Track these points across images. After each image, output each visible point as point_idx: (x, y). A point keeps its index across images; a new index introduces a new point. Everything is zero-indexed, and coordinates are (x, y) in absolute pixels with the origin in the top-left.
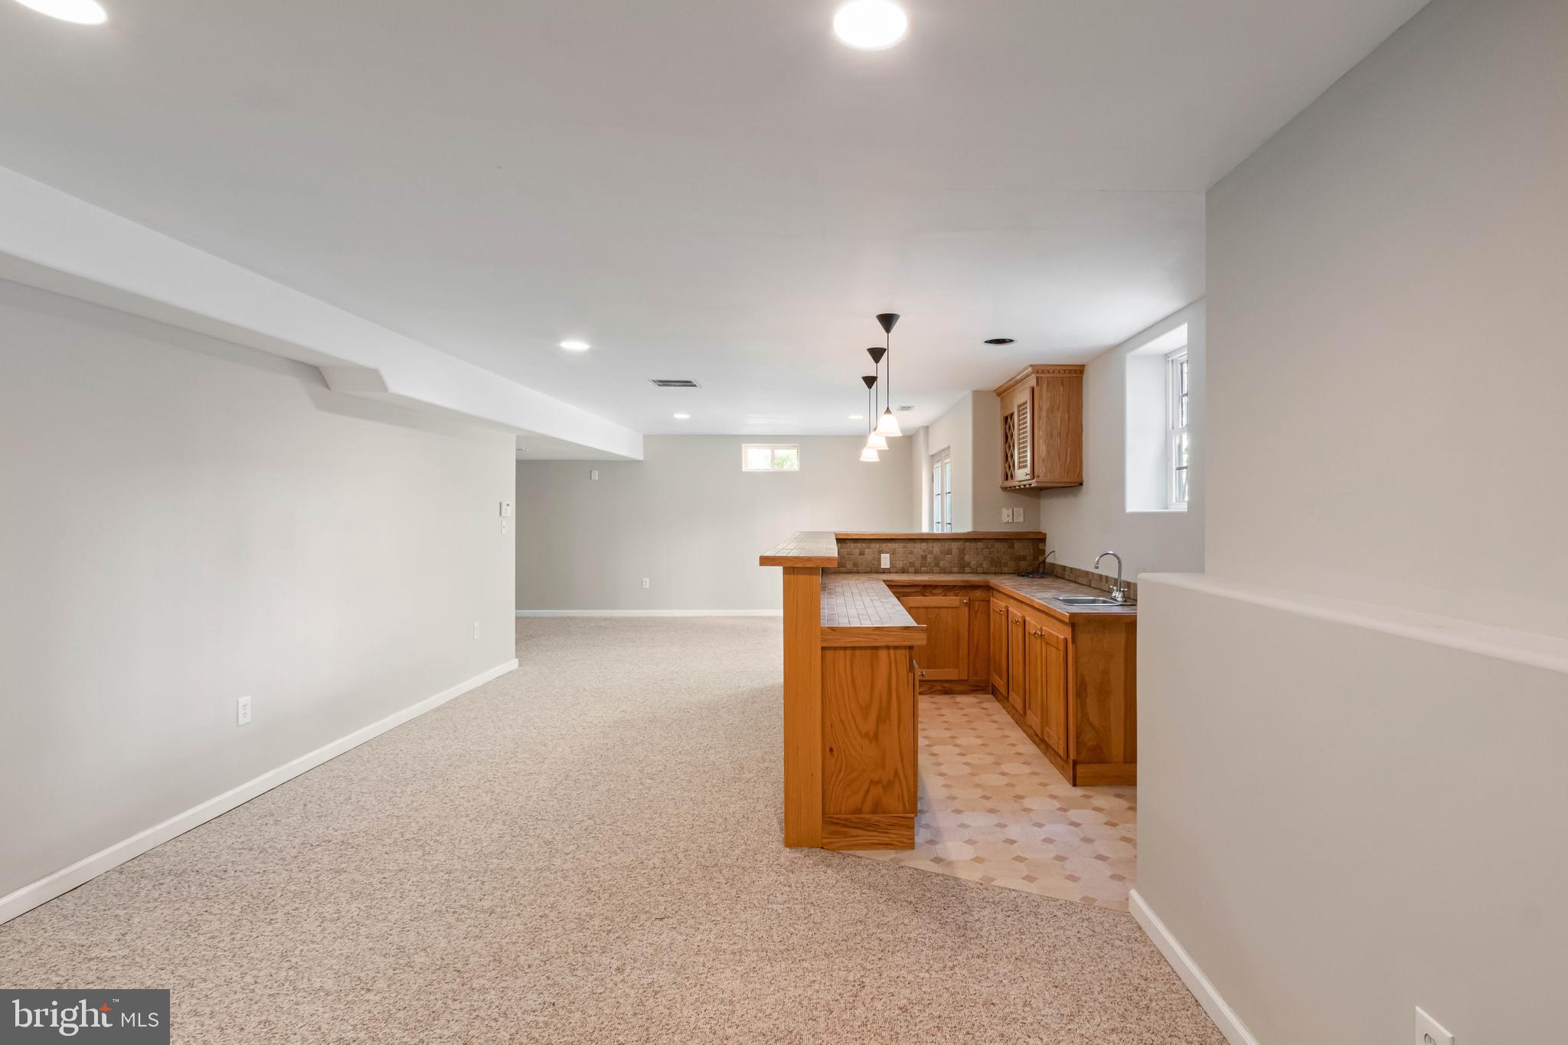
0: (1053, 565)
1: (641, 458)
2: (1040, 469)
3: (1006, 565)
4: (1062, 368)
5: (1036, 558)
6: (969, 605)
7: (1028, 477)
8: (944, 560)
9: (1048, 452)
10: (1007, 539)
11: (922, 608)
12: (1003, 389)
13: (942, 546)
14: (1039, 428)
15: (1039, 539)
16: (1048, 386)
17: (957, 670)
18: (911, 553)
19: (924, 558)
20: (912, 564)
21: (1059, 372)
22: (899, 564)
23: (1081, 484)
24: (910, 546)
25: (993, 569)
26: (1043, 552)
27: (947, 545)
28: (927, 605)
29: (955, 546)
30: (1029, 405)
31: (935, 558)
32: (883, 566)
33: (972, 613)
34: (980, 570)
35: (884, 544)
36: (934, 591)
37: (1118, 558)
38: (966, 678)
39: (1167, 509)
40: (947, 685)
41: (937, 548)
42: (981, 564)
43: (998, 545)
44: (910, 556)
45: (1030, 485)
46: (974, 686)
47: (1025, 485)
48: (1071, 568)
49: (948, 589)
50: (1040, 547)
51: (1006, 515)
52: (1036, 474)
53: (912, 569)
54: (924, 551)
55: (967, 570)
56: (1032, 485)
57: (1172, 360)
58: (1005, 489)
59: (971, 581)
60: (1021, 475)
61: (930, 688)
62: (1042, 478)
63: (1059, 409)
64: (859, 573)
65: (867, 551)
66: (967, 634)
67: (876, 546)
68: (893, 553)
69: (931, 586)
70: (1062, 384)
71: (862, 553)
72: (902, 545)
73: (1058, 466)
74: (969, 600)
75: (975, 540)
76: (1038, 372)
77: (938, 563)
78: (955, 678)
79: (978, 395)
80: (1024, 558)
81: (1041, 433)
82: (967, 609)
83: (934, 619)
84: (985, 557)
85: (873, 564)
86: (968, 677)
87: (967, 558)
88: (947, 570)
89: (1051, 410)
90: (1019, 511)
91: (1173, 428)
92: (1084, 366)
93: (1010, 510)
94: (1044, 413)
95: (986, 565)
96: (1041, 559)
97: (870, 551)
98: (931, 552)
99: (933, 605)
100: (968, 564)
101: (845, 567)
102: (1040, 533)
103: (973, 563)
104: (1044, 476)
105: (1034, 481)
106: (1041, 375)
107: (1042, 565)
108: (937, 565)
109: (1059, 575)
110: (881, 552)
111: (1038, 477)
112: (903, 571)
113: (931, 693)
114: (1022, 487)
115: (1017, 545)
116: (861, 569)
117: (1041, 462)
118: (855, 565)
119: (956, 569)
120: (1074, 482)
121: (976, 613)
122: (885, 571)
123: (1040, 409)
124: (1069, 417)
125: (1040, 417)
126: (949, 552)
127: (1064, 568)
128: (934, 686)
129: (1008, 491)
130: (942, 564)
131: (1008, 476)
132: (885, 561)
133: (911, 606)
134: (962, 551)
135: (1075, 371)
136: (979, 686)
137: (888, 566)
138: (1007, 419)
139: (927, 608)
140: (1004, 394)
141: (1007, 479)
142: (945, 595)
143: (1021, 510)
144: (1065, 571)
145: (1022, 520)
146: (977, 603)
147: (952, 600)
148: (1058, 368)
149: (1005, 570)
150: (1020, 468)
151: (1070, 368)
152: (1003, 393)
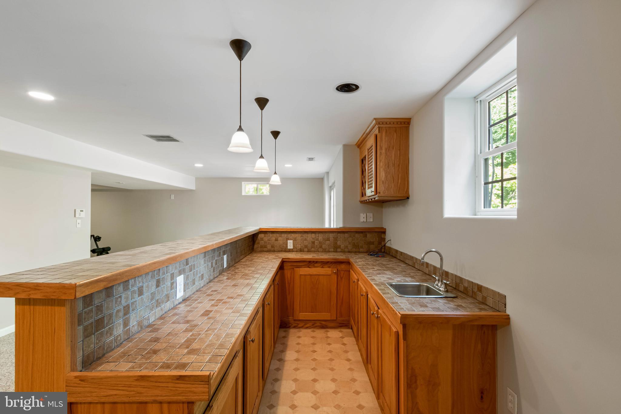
0: (390, 248)
1: (194, 189)
2: (381, 188)
3: (362, 247)
4: (395, 120)
5: (380, 243)
6: (337, 273)
7: (373, 193)
8: (325, 244)
9: (386, 176)
10: (363, 232)
11: (308, 275)
12: (360, 141)
13: (324, 236)
14: (380, 161)
15: (382, 232)
16: (386, 132)
17: (330, 314)
18: (306, 240)
19: (313, 243)
20: (306, 247)
21: (394, 123)
22: (299, 247)
23: (408, 198)
24: (305, 236)
25: (354, 250)
26: (384, 239)
27: (326, 235)
28: (311, 273)
29: (331, 236)
30: (374, 148)
31: (320, 243)
32: (289, 248)
33: (339, 278)
34: (346, 250)
35: (290, 235)
36: (316, 265)
37: (440, 256)
38: (335, 319)
39: (475, 215)
40: (323, 323)
41: (321, 237)
42: (347, 247)
43: (357, 235)
44: (305, 241)
45: (375, 198)
46: (340, 323)
47: (371, 199)
48: (401, 252)
49: (324, 263)
50: (382, 237)
51: (362, 217)
52: (378, 191)
53: (306, 250)
54: (313, 239)
55: (339, 250)
56: (376, 199)
57: (481, 101)
58: (362, 202)
59: (338, 259)
60: (369, 192)
61: (313, 325)
62: (382, 194)
63: (393, 149)
64: (274, 251)
65: (279, 238)
66: (336, 292)
67: (285, 236)
68: (295, 240)
69: (314, 262)
70: (396, 131)
71: (276, 240)
72: (300, 235)
73: (393, 186)
74: (337, 270)
75: (343, 232)
76: (379, 123)
77: (322, 246)
78: (329, 319)
79: (346, 147)
80: (373, 243)
81: (381, 164)
82: (336, 276)
83: (315, 282)
84: (349, 243)
85: (283, 246)
86: (337, 318)
87: (339, 243)
88: (327, 250)
89: (388, 149)
90: (370, 215)
91: (481, 153)
92: (410, 119)
93: (365, 215)
94: (384, 151)
95: (350, 247)
96: (383, 244)
97: (281, 239)
98: (318, 240)
99: (315, 273)
100: (339, 247)
101: (266, 248)
102: (382, 228)
103: (342, 246)
104: (384, 193)
105: (377, 196)
106: (382, 126)
107: (383, 248)
108: (321, 247)
109: (394, 255)
110: (287, 239)
111: (379, 193)
112: (301, 251)
113: (314, 327)
114: (370, 200)
115: (368, 235)
116: (276, 249)
117: (381, 183)
118: (272, 247)
119: (332, 250)
120: (404, 197)
121: (341, 278)
122: (290, 251)
123: (381, 148)
124: (400, 153)
125: (381, 153)
126: (328, 239)
127: (397, 251)
128: (316, 323)
129: (363, 203)
130: (323, 246)
131: (363, 194)
132: (290, 245)
133: (301, 274)
134: (336, 239)
135: (404, 123)
136: (343, 324)
137: (292, 248)
138: (363, 161)
139: (311, 275)
140: (361, 146)
141: (363, 196)
142: (322, 267)
143: (371, 215)
144: (397, 253)
145: (372, 220)
146: (342, 272)
147: (327, 270)
148: (393, 120)
149: (361, 250)
150: (369, 188)
151: (401, 120)
152: (360, 144)
